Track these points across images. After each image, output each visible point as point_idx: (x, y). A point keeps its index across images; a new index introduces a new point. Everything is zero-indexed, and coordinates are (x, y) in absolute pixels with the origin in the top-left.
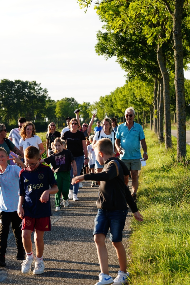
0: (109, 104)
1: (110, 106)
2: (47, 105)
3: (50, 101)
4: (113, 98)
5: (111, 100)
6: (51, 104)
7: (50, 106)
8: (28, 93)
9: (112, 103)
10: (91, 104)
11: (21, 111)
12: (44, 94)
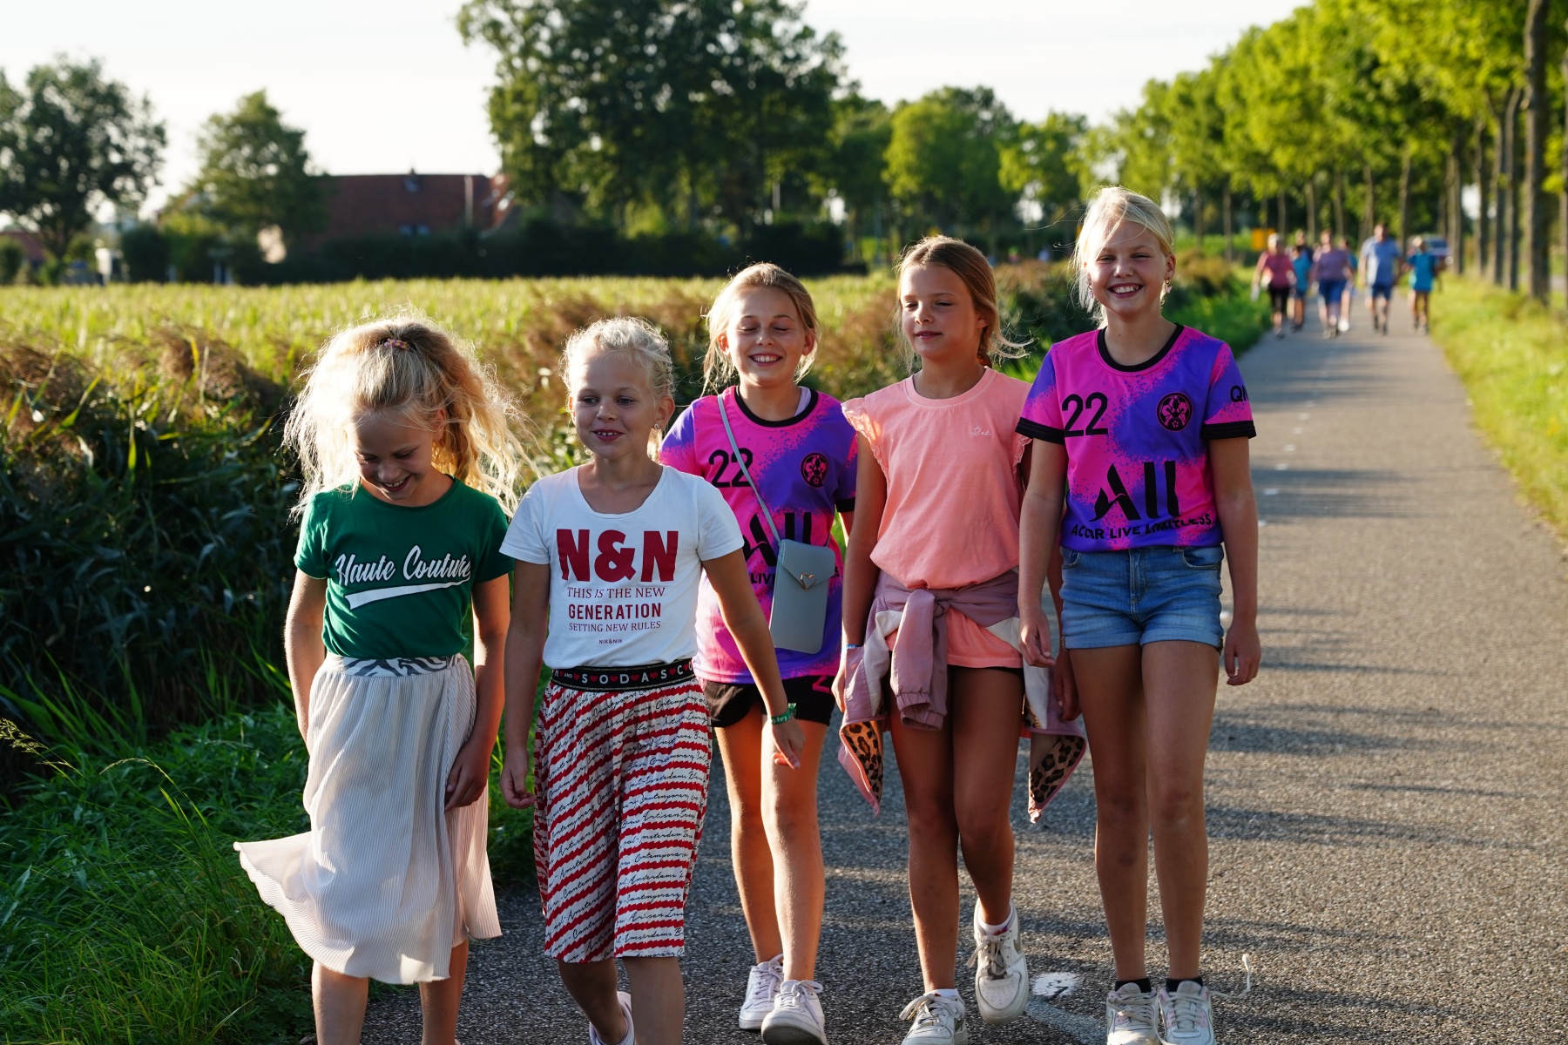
0: (1197, 123)
1: (1205, 132)
2: (842, 129)
3: (856, 103)
4: (1224, 87)
5: (1211, 101)
6: (864, 124)
7: (860, 132)
8: (733, 56)
9: (1215, 114)
10: (1093, 122)
11: (694, 158)
12: (823, 64)
